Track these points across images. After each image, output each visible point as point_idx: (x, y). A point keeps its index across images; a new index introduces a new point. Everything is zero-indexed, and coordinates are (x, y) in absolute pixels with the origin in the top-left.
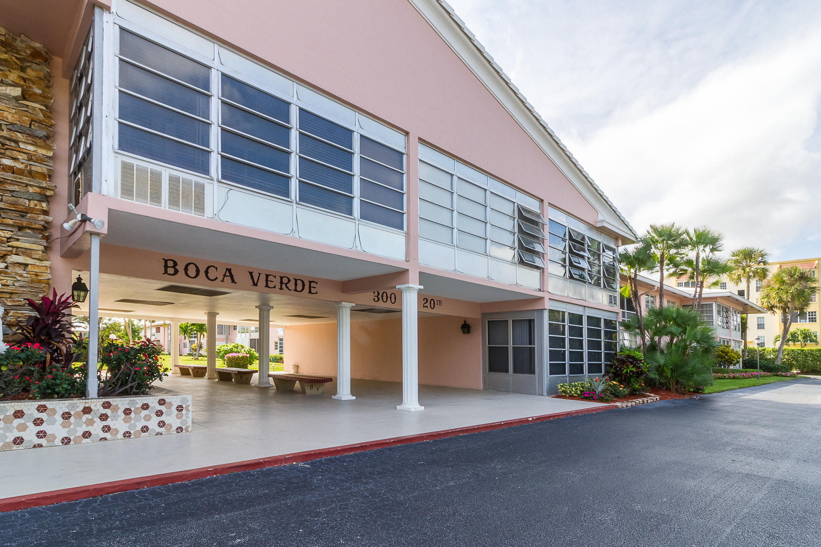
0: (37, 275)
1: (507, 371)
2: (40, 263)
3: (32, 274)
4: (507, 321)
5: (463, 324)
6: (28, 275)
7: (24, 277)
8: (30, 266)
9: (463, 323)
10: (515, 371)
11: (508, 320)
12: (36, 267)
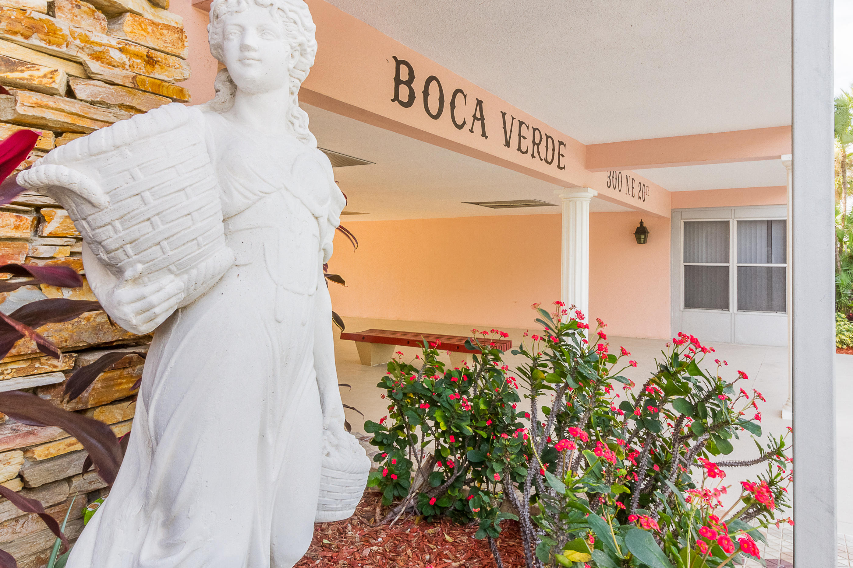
0: (151, 61)
1: (725, 306)
2: (154, 15)
3: (137, 56)
4: (726, 224)
5: (638, 228)
6: (124, 58)
7: (112, 65)
8: (128, 17)
9: (639, 226)
10: (741, 307)
11: (729, 221)
12: (150, 29)
